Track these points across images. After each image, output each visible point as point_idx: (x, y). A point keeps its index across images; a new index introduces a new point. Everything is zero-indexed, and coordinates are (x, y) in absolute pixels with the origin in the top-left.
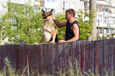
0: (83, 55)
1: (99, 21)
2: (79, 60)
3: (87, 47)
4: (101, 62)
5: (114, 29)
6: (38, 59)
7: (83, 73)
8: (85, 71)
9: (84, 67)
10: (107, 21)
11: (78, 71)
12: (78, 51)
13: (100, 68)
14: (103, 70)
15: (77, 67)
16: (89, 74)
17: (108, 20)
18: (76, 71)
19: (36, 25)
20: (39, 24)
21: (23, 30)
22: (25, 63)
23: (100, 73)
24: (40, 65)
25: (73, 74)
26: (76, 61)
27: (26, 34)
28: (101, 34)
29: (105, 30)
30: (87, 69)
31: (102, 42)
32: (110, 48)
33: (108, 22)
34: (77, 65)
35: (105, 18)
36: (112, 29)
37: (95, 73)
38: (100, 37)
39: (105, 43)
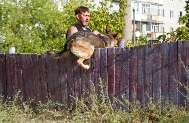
0: (112, 71)
1: (134, 11)
2: (106, 80)
3: (118, 58)
4: (142, 82)
5: (158, 24)
6: (39, 77)
7: (112, 100)
8: (115, 96)
9: (114, 90)
10: (147, 11)
11: (104, 96)
12: (104, 64)
13: (139, 92)
14: (145, 95)
15: (102, 90)
16: (122, 101)
17: (149, 9)
18: (102, 97)
19: (31, 19)
20: (36, 17)
21: (10, 28)
22: (18, 85)
23: (140, 99)
24: (42, 88)
25: (96, 101)
26: (101, 80)
27: (16, 33)
28: (138, 31)
29: (144, 26)
30: (118, 93)
31: (142, 49)
32: (155, 60)
33: (149, 12)
34: (102, 88)
35: (144, 5)
36: (156, 24)
37: (131, 100)
38: (136, 37)
39: (147, 51)
